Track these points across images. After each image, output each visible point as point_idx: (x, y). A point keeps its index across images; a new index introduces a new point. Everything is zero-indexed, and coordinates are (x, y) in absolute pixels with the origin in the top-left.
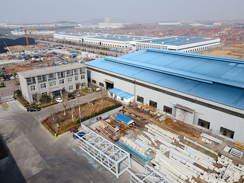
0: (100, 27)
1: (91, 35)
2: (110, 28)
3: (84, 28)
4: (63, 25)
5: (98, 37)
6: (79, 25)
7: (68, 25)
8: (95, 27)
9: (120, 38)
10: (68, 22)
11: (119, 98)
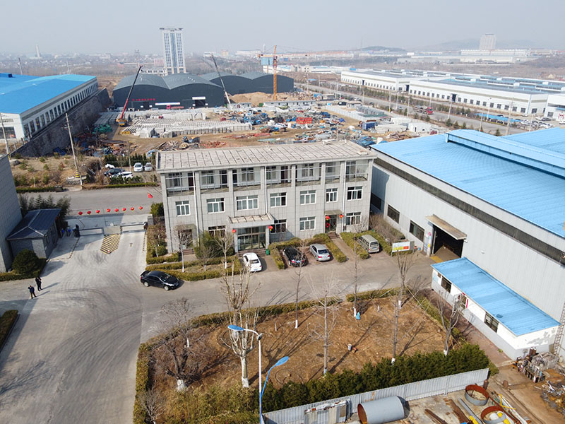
0: (462, 60)
1: (431, 76)
2: (490, 62)
3: (420, 61)
4: (373, 55)
5: (451, 80)
6: (408, 54)
7: (383, 55)
8: (450, 60)
9: (517, 84)
10: (385, 49)
11: (475, 313)
